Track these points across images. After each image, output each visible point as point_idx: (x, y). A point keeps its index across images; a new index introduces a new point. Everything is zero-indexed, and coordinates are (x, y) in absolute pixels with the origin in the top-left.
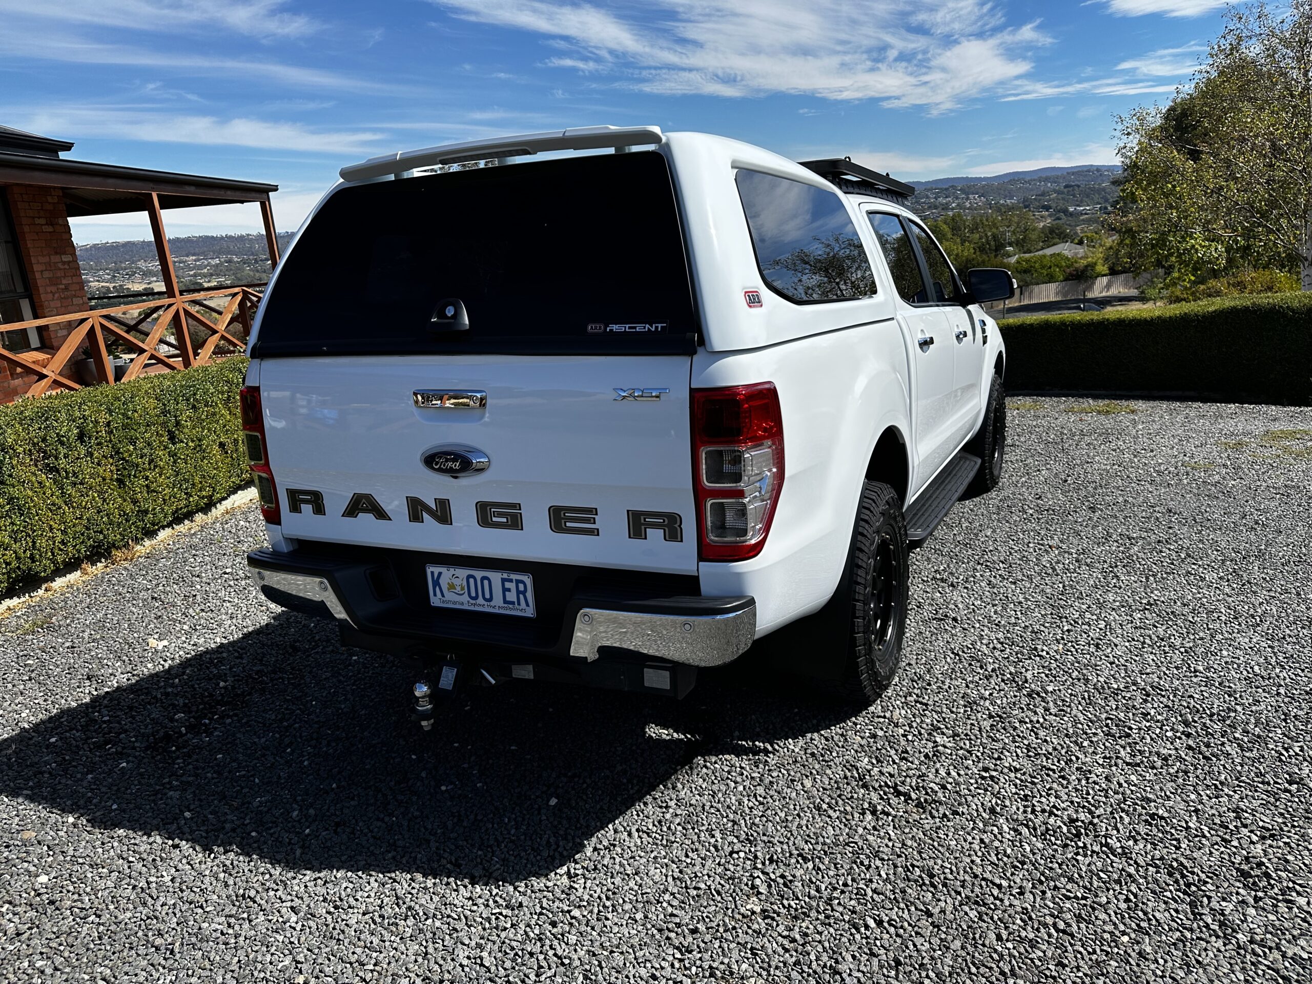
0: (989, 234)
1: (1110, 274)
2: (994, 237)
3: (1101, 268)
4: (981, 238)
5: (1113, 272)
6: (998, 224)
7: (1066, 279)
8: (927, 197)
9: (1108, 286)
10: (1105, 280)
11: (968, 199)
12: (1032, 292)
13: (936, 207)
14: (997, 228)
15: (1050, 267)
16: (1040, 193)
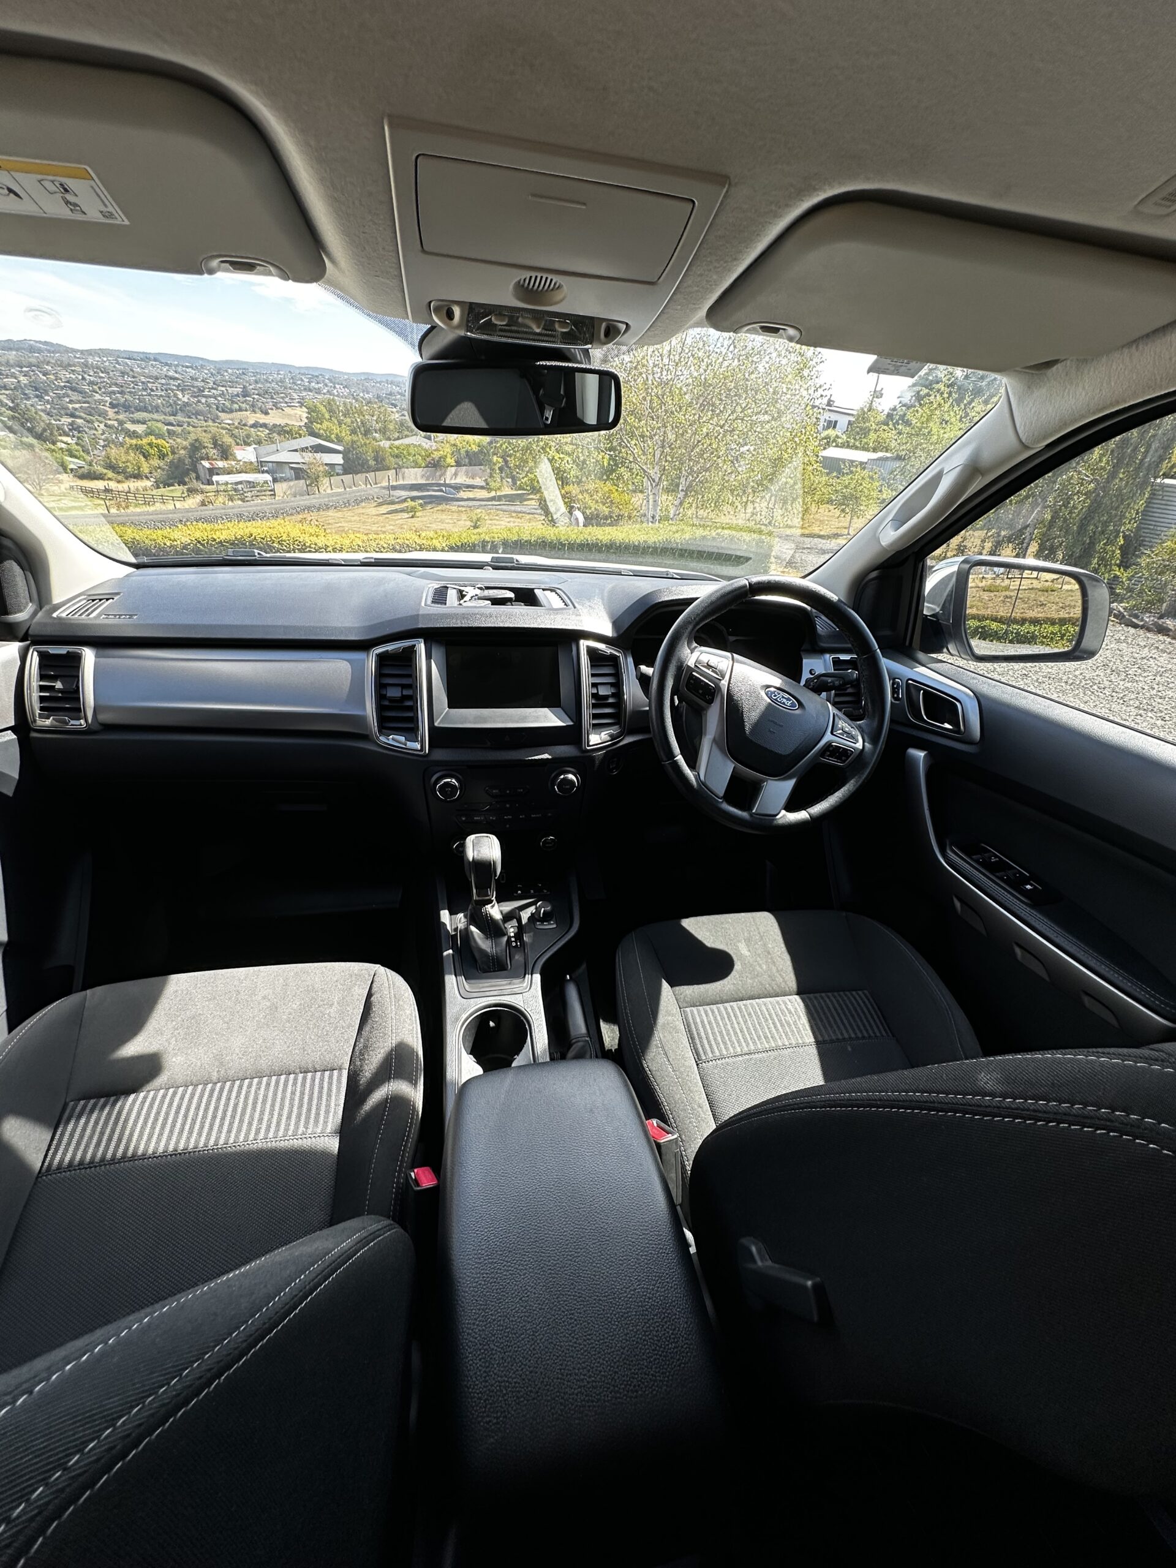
0: (359, 420)
1: (456, 466)
2: (362, 423)
3: (450, 461)
4: (352, 422)
5: (458, 464)
6: (365, 413)
7: (427, 466)
8: (302, 380)
9: (456, 474)
10: (453, 469)
11: (335, 387)
12: (403, 474)
13: (310, 390)
14: (364, 416)
15: (415, 455)
16: (388, 392)
